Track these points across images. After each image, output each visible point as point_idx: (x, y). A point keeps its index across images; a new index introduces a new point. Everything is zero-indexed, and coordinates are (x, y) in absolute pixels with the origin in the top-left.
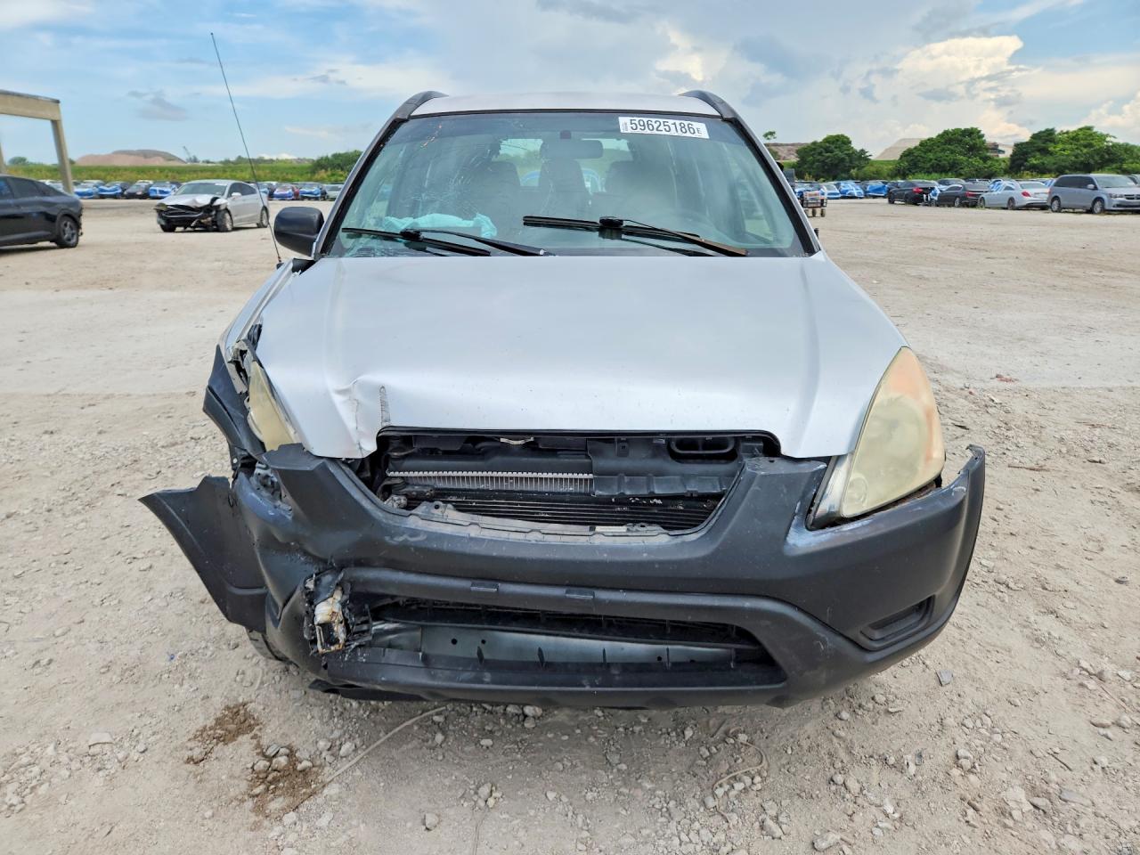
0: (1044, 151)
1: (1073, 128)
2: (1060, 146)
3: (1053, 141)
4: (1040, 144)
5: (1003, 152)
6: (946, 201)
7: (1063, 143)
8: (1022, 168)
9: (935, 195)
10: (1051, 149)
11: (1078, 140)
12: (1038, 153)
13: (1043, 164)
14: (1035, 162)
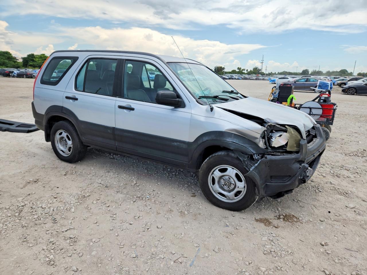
0: (33, 61)
1: (39, 54)
2: (37, 60)
3: (34, 57)
4: (31, 58)
5: (18, 60)
6: (20, 76)
7: (38, 58)
8: (28, 65)
9: (15, 74)
10: (35, 60)
11: (42, 58)
12: (31, 61)
13: (34, 64)
14: (31, 64)
